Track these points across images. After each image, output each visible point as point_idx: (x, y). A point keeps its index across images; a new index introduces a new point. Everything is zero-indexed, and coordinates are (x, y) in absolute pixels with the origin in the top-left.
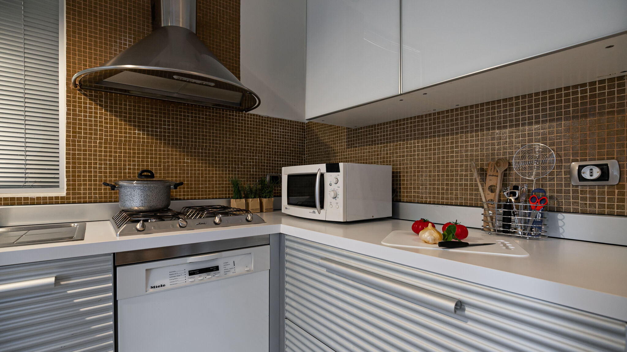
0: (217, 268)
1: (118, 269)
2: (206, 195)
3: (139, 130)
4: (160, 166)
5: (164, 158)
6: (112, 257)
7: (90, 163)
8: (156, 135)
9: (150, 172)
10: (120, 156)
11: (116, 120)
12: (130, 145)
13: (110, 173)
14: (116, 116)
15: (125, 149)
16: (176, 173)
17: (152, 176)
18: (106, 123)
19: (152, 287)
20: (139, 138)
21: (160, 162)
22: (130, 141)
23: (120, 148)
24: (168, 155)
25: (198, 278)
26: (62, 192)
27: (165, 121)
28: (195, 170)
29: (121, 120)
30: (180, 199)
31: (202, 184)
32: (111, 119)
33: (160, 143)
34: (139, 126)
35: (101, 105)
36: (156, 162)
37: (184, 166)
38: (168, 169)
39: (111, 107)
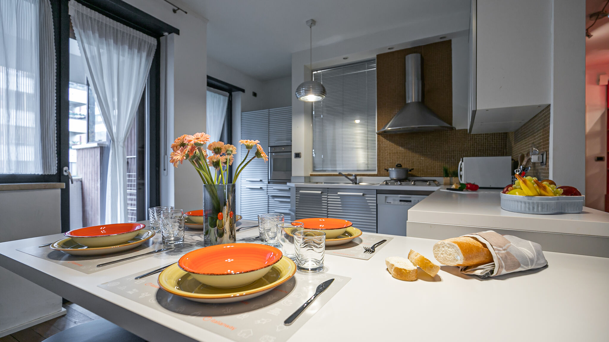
0: (410, 201)
1: (378, 195)
2: (432, 175)
3: (401, 147)
4: (410, 162)
5: (412, 158)
6: (376, 191)
7: (384, 162)
8: (408, 148)
9: (400, 164)
10: (394, 159)
11: (393, 145)
12: (398, 154)
13: (391, 165)
14: (393, 143)
15: (396, 156)
16: (417, 165)
17: (401, 166)
18: (389, 146)
19: (387, 203)
20: (401, 150)
21: (410, 160)
22: (398, 152)
23: (394, 156)
24: (413, 156)
25: (403, 203)
26: (376, 173)
27: (412, 142)
28: (426, 163)
29: (394, 144)
30: (419, 177)
31: (430, 170)
32: (391, 145)
33: (410, 152)
34: (401, 146)
35: (388, 140)
36: (408, 160)
37: (421, 161)
38: (413, 163)
39: (391, 140)
